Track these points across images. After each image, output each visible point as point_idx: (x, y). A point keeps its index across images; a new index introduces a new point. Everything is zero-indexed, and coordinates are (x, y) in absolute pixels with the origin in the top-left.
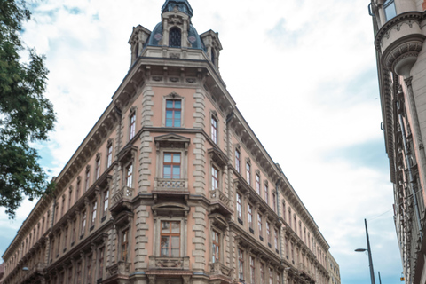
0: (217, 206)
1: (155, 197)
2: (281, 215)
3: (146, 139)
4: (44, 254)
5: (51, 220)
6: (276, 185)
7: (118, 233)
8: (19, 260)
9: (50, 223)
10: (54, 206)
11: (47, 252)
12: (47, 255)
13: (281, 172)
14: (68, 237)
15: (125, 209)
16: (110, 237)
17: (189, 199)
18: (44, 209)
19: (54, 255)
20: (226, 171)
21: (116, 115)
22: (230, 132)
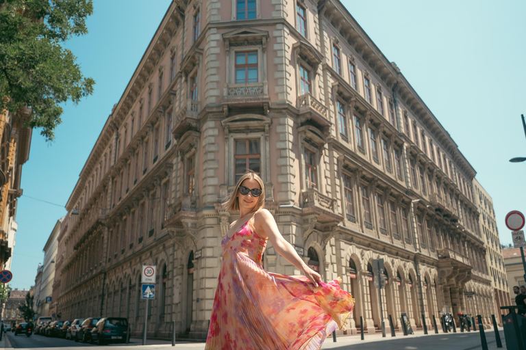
0: (309, 116)
1: (226, 109)
2: (403, 131)
3: (213, 37)
4: (106, 199)
5: (113, 156)
6: (393, 90)
7: (182, 160)
8: (83, 207)
9: (113, 160)
10: (117, 139)
11: (109, 195)
12: (109, 199)
13: (399, 73)
14: (131, 174)
15: (190, 128)
16: (175, 167)
17: (269, 109)
18: (106, 144)
19: (117, 198)
20: (320, 71)
21: (179, 17)
22: (323, 23)
